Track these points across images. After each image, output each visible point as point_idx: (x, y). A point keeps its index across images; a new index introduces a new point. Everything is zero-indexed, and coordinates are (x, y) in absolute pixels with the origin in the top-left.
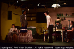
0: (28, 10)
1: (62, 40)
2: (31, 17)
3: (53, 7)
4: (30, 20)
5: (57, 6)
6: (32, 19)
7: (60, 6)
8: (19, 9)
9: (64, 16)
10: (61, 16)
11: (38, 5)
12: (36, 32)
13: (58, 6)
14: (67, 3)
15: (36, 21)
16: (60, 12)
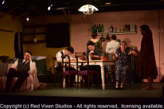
0: (28, 19)
1: (103, 85)
2: (34, 35)
3: (82, 13)
4: (32, 42)
5: (90, 9)
6: (35, 40)
7: (97, 10)
8: (8, 17)
9: (106, 31)
10: (100, 31)
11: (49, 8)
12: (46, 68)
13: (93, 10)
14: (112, 3)
15: (45, 44)
16: (97, 24)
